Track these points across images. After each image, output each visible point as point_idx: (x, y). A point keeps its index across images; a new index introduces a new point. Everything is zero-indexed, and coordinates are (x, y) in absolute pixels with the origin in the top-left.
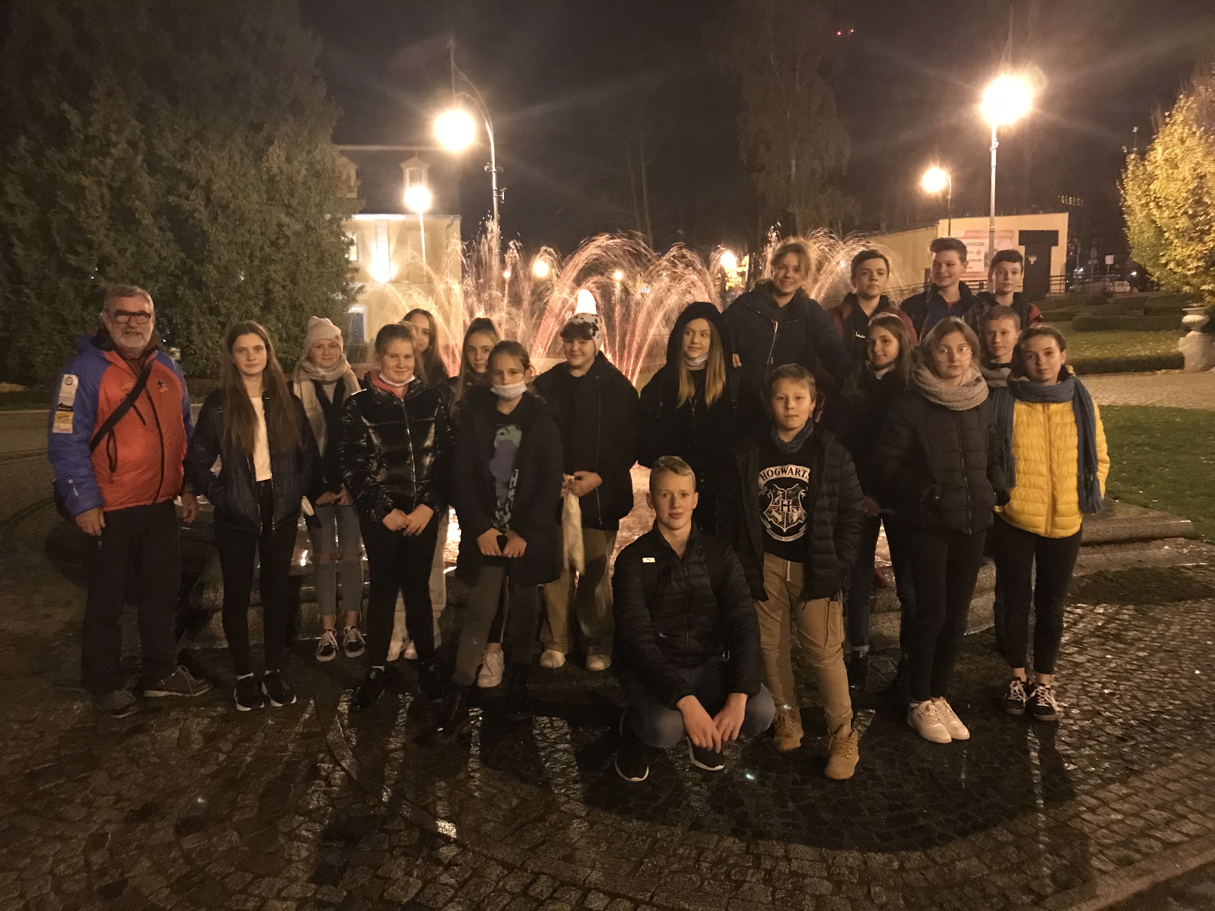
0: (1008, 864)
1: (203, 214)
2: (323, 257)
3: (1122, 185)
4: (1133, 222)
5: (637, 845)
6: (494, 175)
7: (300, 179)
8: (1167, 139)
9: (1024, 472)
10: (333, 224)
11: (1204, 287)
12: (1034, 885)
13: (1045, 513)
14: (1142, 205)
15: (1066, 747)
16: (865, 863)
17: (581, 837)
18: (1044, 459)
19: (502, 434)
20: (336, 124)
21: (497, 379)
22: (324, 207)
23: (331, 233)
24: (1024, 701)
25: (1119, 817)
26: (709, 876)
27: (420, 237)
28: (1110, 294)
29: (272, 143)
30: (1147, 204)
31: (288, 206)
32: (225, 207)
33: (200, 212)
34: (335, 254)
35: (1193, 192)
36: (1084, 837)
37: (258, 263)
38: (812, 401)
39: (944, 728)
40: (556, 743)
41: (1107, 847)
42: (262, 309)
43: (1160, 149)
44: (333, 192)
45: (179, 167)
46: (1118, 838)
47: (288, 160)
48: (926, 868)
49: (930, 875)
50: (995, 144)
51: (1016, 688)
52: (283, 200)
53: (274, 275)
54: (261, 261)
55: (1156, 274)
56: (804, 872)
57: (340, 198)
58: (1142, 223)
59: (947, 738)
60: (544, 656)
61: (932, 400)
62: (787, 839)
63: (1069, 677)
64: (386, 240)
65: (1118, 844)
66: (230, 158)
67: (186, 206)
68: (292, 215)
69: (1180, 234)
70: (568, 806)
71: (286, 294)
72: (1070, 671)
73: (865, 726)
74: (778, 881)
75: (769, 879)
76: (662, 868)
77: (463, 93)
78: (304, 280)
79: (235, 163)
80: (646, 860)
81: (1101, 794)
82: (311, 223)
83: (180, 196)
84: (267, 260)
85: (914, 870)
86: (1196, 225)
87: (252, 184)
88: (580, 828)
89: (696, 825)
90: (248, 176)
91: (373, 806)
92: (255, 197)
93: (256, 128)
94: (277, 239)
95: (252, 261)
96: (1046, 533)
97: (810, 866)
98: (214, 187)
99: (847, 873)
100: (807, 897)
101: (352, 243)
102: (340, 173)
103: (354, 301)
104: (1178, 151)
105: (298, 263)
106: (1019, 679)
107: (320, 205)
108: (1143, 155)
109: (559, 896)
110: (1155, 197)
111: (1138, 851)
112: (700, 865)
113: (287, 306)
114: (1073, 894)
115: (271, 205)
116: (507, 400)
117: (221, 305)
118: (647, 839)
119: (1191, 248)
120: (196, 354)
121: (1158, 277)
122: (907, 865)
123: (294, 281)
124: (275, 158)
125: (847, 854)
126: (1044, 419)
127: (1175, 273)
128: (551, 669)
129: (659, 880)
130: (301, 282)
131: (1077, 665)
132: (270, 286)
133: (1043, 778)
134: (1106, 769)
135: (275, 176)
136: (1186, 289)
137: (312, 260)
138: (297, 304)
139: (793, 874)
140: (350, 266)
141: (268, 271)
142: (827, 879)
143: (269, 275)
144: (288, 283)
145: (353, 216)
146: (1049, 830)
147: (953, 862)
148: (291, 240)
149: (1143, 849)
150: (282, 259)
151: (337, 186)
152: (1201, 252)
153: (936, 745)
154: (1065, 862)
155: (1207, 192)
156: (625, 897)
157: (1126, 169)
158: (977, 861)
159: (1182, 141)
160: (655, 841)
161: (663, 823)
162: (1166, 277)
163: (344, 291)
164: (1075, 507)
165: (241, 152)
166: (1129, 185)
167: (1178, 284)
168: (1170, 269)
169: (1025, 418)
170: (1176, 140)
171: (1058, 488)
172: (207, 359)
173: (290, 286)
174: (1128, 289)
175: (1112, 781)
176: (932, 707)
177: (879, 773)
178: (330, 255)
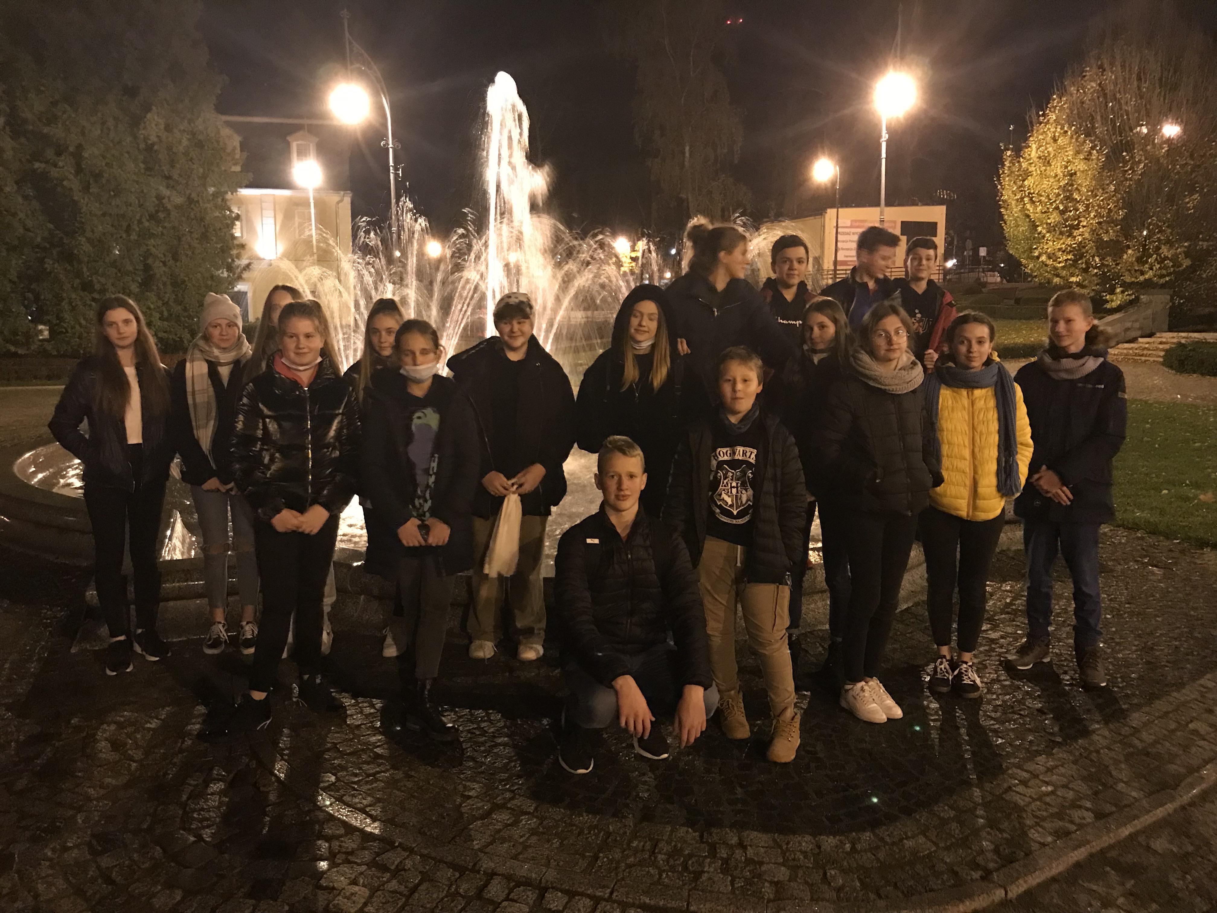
0: (954, 840)
1: (73, 183)
2: (207, 231)
3: (999, 180)
4: (1009, 216)
5: (590, 839)
6: (391, 150)
7: (181, 149)
8: (1041, 137)
9: (947, 456)
10: (217, 197)
11: (1073, 279)
12: (980, 860)
13: (967, 497)
14: (1017, 200)
15: (992, 722)
16: (819, 847)
17: (532, 834)
18: (967, 444)
19: (419, 418)
20: (220, 92)
21: (408, 360)
22: (208, 179)
23: (216, 207)
24: (950, 678)
25: (1050, 788)
26: (667, 868)
27: (310, 213)
28: (985, 284)
29: (149, 110)
30: (1022, 199)
31: (169, 178)
32: (98, 176)
33: (69, 180)
34: (220, 229)
35: (1064, 189)
36: (1019, 809)
37: (136, 238)
38: (759, 384)
39: (879, 708)
40: (494, 737)
41: (1044, 819)
42: (141, 285)
43: (1034, 146)
44: (218, 163)
45: (45, 131)
46: (1052, 810)
47: (168, 128)
48: (878, 847)
49: (881, 855)
50: (885, 136)
51: (942, 666)
52: (163, 170)
53: (153, 250)
54: (139, 236)
55: (1030, 266)
56: (760, 859)
57: (225, 171)
58: (1018, 217)
59: (882, 718)
60: (473, 646)
61: (872, 383)
62: (740, 826)
63: (987, 653)
64: (273, 215)
65: (1052, 815)
66: (103, 123)
67: (54, 173)
68: (173, 187)
69: (1051, 229)
70: (515, 802)
71: (167, 270)
72: (987, 648)
73: (802, 708)
74: (736, 869)
75: (726, 868)
76: (618, 862)
77: (358, 65)
78: (187, 256)
79: (109, 129)
80: (601, 855)
81: (1030, 766)
82: (194, 195)
83: (47, 162)
84: (144, 234)
85: (865, 851)
86: (1066, 220)
87: (128, 153)
88: (530, 824)
89: (647, 815)
90: (124, 143)
91: (309, 811)
92: (131, 166)
93: (132, 92)
94: (157, 212)
95: (129, 235)
96: (968, 516)
97: (765, 852)
98: (86, 154)
99: (801, 857)
100: (767, 884)
101: (238, 217)
102: (225, 144)
103: (240, 278)
104: (1050, 149)
105: (179, 239)
106: (945, 657)
107: (204, 177)
108: (1018, 152)
109: (516, 897)
110: (1029, 193)
111: (1072, 822)
112: (656, 858)
113: (168, 283)
114: (1017, 867)
115: (149, 175)
116: (418, 382)
117: (95, 281)
118: (599, 832)
119: (1062, 242)
120: (67, 332)
121: (1031, 269)
122: (859, 847)
123: (175, 258)
124: (153, 125)
125: (799, 839)
126: (968, 404)
127: (1046, 265)
128: (483, 660)
129: (617, 875)
130: (183, 258)
131: (993, 641)
132: (150, 261)
133: (974, 753)
134: (1031, 742)
135: (153, 145)
136: (1056, 280)
137: (195, 236)
138: (179, 281)
139: (749, 861)
140: (236, 242)
141: (147, 245)
142: (783, 864)
143: (148, 250)
144: (169, 257)
145: (239, 190)
146: (986, 805)
147: (901, 840)
148: (172, 213)
149: (1077, 821)
150: (162, 234)
151: (222, 158)
152: (1070, 246)
153: (872, 725)
154: (1005, 835)
155: (1077, 189)
156: (582, 894)
157: (1003, 165)
158: (924, 839)
159: (1055, 140)
160: (608, 834)
161: (614, 815)
162: (1038, 269)
163: (230, 268)
164: (993, 490)
165: (116, 119)
166: (1006, 181)
167: (1050, 276)
168: (1042, 262)
169: (950, 402)
170: (1048, 139)
171: (980, 472)
172: (80, 338)
173: (171, 262)
174: (999, 279)
175: (1038, 753)
176: (866, 688)
177: (821, 755)
178: (214, 230)
